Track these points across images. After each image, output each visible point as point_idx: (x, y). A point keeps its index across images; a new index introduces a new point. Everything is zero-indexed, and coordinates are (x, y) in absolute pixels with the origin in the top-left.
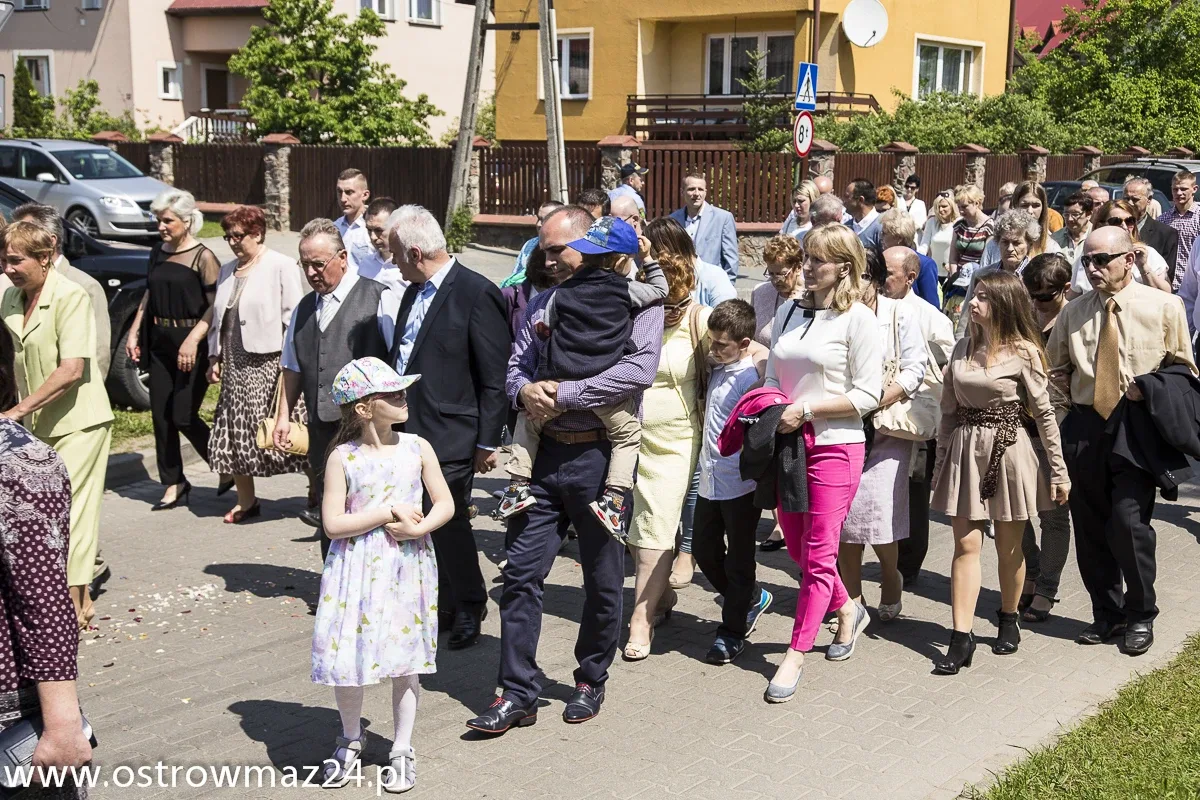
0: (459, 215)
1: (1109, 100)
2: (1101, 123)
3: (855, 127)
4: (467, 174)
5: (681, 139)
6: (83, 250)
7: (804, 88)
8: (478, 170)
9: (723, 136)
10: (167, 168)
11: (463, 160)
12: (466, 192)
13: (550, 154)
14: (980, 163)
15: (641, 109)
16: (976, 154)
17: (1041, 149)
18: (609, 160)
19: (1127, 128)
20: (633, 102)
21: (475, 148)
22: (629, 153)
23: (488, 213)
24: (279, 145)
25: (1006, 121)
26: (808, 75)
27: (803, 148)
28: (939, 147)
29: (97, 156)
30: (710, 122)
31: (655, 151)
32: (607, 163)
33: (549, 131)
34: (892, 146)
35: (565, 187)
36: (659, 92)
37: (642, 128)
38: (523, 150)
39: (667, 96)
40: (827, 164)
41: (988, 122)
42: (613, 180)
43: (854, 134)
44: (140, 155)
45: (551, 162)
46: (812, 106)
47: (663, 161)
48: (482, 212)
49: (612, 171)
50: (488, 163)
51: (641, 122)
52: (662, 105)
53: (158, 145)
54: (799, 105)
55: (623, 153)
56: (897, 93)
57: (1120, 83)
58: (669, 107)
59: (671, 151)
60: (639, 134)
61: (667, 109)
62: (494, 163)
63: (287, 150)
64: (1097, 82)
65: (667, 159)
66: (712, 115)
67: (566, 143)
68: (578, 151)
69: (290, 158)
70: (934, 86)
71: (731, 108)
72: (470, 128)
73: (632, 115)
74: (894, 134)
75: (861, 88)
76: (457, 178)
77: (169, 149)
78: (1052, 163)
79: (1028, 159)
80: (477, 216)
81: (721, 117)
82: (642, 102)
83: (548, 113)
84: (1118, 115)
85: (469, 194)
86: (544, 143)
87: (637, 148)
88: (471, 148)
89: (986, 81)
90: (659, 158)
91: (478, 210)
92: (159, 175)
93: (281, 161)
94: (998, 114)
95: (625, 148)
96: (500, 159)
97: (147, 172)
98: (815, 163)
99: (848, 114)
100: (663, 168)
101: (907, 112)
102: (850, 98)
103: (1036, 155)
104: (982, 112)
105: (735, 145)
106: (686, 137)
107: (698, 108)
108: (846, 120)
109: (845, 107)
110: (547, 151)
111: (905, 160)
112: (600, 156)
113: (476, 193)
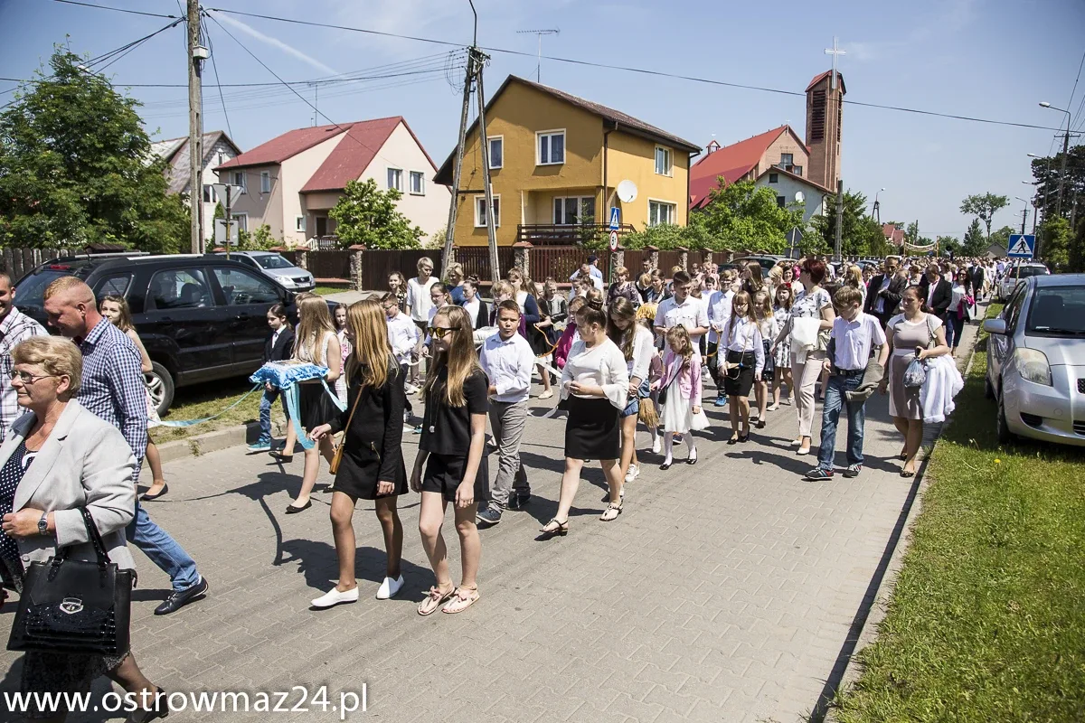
1: (731, 229)
2: (730, 239)
3: (629, 239)
5: (543, 245)
7: (613, 219)
9: (562, 244)
10: (304, 263)
14: (685, 255)
15: (524, 231)
16: (684, 251)
17: (710, 250)
19: (740, 241)
20: (520, 228)
21: (453, 249)
22: (528, 250)
24: (357, 250)
25: (695, 237)
26: (615, 213)
27: (613, 247)
28: (666, 248)
29: (273, 258)
30: (557, 237)
31: (536, 250)
32: (517, 255)
33: (490, 241)
34: (648, 247)
36: (532, 223)
37: (524, 240)
38: (476, 251)
39: (536, 225)
40: (621, 255)
41: (688, 237)
43: (627, 242)
44: (292, 257)
45: (490, 256)
46: (617, 228)
49: (520, 259)
51: (524, 237)
52: (533, 229)
53: (300, 252)
54: (612, 228)
56: (644, 223)
57: (735, 221)
58: (538, 230)
59: (544, 250)
61: (536, 231)
64: (726, 221)
65: (542, 253)
66: (558, 233)
67: (498, 246)
68: (504, 250)
69: (364, 257)
70: (656, 222)
71: (566, 230)
73: (520, 234)
74: (646, 242)
75: (626, 221)
77: (305, 254)
78: (714, 255)
79: (704, 254)
81: (561, 234)
82: (524, 228)
84: (736, 235)
86: (487, 248)
89: (679, 218)
92: (301, 267)
93: (359, 256)
94: (691, 234)
95: (526, 248)
96: (462, 254)
97: (295, 265)
98: (615, 256)
99: (622, 233)
101: (650, 233)
102: (622, 226)
103: (708, 252)
104: (683, 233)
105: (573, 248)
106: (545, 244)
107: (549, 230)
108: (620, 236)
109: (620, 230)
110: (489, 251)
111: (654, 254)
112: (513, 252)
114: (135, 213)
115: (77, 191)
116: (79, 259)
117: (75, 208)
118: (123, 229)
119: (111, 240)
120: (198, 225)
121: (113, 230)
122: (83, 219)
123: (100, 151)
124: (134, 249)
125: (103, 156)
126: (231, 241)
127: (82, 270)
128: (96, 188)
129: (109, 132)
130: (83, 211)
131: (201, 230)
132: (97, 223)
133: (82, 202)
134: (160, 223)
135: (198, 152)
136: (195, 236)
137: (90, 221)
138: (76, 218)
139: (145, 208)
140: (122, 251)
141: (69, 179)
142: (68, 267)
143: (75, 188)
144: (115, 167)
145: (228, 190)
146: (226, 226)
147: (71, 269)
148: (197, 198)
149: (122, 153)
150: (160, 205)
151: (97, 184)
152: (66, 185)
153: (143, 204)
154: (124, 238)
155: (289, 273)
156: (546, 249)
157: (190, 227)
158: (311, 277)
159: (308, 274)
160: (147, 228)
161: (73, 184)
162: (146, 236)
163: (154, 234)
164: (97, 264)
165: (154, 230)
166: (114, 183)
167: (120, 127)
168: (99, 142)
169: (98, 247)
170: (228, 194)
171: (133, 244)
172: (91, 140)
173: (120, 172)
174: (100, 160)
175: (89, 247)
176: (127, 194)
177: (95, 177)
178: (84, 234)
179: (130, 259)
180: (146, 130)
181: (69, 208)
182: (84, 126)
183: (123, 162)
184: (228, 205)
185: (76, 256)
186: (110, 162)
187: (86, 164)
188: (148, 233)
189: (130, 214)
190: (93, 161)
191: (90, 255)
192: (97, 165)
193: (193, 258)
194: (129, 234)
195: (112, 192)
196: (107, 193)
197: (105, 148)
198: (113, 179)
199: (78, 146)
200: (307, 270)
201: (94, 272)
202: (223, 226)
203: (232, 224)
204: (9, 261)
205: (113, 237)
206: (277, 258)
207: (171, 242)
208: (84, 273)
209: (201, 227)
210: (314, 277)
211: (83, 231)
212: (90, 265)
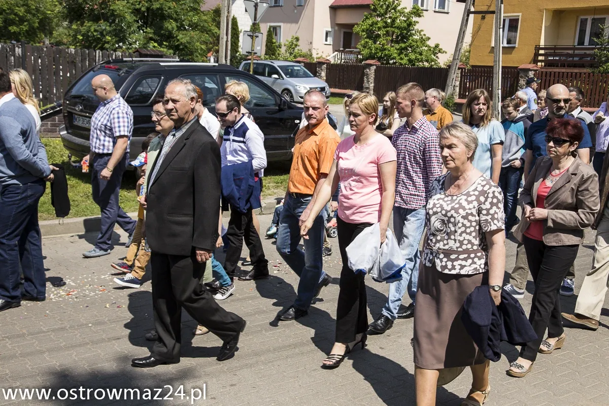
0: (449, 99)
4: (454, 80)
5: (561, 66)
6: (286, 107)
8: (459, 79)
9: (582, 66)
10: (323, 74)
11: (453, 73)
12: (453, 88)
13: (494, 72)
15: (542, 52)
18: (523, 75)
20: (538, 48)
21: (459, 69)
22: (533, 72)
23: (462, 98)
24: (371, 65)
29: (295, 68)
30: (576, 59)
31: (546, 72)
32: (522, 77)
33: (495, 61)
35: (500, 88)
36: (551, 44)
37: (541, 61)
38: (482, 70)
39: (555, 46)
42: (524, 85)
44: (313, 68)
45: (495, 75)
47: (550, 77)
48: (459, 98)
49: (524, 81)
50: (464, 76)
51: (540, 58)
52: (551, 50)
53: (321, 64)
55: (530, 72)
58: (556, 51)
59: (555, 72)
60: (539, 64)
61: (554, 52)
62: (467, 76)
63: (375, 67)
65: (552, 76)
66: (577, 55)
67: (502, 67)
68: (508, 71)
69: (375, 70)
71: (588, 52)
72: (458, 59)
73: (537, 55)
76: (449, 82)
77: (325, 66)
80: (457, 100)
81: (582, 56)
82: (542, 49)
83: (495, 53)
85: (454, 89)
86: (492, 67)
87: (538, 70)
88: (457, 68)
90: (548, 76)
91: (458, 97)
92: (320, 77)
93: (371, 72)
95: (531, 70)
96: (470, 74)
97: (315, 75)
100: (550, 80)
105: (588, 70)
106: (563, 66)
107: (571, 52)
110: (493, 71)
112: (518, 73)
113: (457, 89)
114: (174, 24)
116: (126, 61)
117: (130, 18)
118: (166, 37)
119: (154, 47)
120: (225, 37)
121: (157, 38)
126: (255, 52)
127: (126, 71)
130: (135, 21)
131: (227, 41)
132: (145, 32)
134: (194, 33)
136: (222, 45)
137: (141, 29)
138: (130, 26)
139: (183, 21)
140: (161, 56)
142: (117, 67)
145: (256, 6)
146: (252, 38)
147: (118, 69)
150: (196, 18)
153: (182, 17)
154: (165, 45)
155: (307, 83)
156: (563, 70)
158: (327, 88)
159: (324, 84)
160: (183, 37)
162: (182, 43)
163: (188, 42)
164: (138, 67)
165: (188, 39)
169: (144, 51)
170: (256, 9)
171: (171, 51)
175: (137, 51)
176: (170, 8)
178: (137, 39)
179: (162, 64)
181: (125, 17)
184: (255, 19)
185: (125, 59)
188: (184, 41)
189: (171, 25)
191: (134, 59)
195: (158, 6)
196: (155, 7)
200: (327, 81)
201: (135, 73)
202: (249, 37)
203: (257, 37)
204: (79, 59)
205: (156, 44)
206: (299, 68)
207: (202, 49)
208: (128, 73)
209: (227, 38)
210: (330, 87)
211: (135, 37)
212: (132, 67)
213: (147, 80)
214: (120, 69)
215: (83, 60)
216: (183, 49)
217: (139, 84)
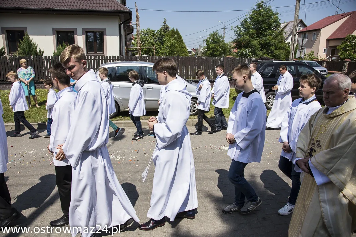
10: (325, 65)
24: (347, 61)
29: (314, 63)
44: (321, 63)
53: (324, 61)
77: (326, 62)
92: (323, 66)
93: (347, 64)
97: (321, 66)
114: (274, 48)
115: (259, 41)
116: (259, 61)
117: (258, 46)
119: (266, 56)
120: (292, 51)
121: (267, 53)
122: (259, 50)
123: (266, 29)
124: (273, 59)
125: (267, 31)
126: (301, 57)
128: (264, 40)
129: (270, 23)
130: (259, 47)
131: (293, 53)
132: (263, 51)
133: (260, 44)
134: (281, 50)
135: (296, 28)
136: (291, 55)
137: (261, 50)
138: (257, 49)
139: (277, 46)
140: (269, 59)
141: (257, 38)
142: (257, 63)
143: (258, 40)
144: (270, 34)
145: (303, 40)
146: (300, 52)
147: (257, 64)
148: (293, 43)
149: (273, 30)
150: (282, 45)
151: (265, 39)
152: (256, 40)
153: (277, 45)
155: (319, 69)
157: (289, 52)
158: (327, 71)
159: (326, 69)
160: (276, 52)
161: (258, 39)
162: (276, 54)
164: (265, 63)
165: (279, 52)
166: (270, 38)
167: (273, 21)
168: (267, 26)
169: (263, 58)
170: (303, 41)
171: (272, 57)
172: (265, 26)
173: (271, 35)
174: (266, 32)
175: (261, 58)
176: (273, 42)
177: (264, 37)
179: (274, 62)
180: (280, 22)
181: (256, 46)
182: (263, 22)
183: (273, 32)
184: (302, 45)
186: (269, 32)
187: (262, 33)
188: (277, 53)
189: (273, 48)
190: (264, 32)
192: (265, 33)
193: (290, 62)
194: (271, 54)
195: (268, 41)
196: (267, 42)
197: (268, 28)
198: (269, 37)
199: (261, 28)
200: (326, 68)
201: (264, 65)
202: (299, 52)
203: (302, 51)
204: (240, 61)
205: (267, 55)
206: (315, 63)
207: (283, 57)
208: (261, 65)
209: (293, 52)
210: (328, 70)
211: (259, 53)
212: (262, 63)
213: (268, 68)
214: (258, 64)
215: (242, 62)
216: (276, 57)
217: (265, 69)
